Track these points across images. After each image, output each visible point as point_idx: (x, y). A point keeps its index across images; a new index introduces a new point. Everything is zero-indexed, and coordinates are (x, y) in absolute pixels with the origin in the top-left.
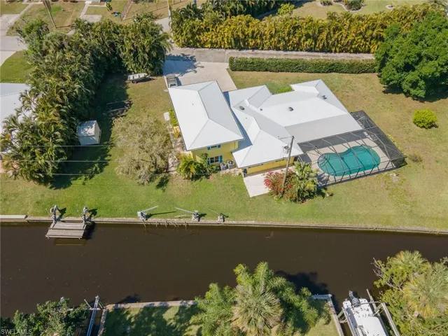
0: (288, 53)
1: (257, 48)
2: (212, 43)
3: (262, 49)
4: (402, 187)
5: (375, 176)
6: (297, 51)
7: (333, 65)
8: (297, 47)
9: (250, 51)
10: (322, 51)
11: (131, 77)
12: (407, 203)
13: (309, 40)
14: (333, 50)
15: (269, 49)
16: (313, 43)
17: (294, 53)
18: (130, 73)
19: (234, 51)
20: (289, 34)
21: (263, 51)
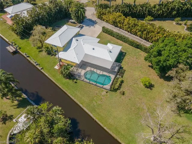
0: (132, 35)
1: (121, 28)
2: (106, 21)
3: (123, 29)
4: (102, 97)
5: (99, 87)
6: (136, 35)
7: (138, 45)
8: (136, 34)
9: (118, 29)
10: (145, 39)
11: (71, 21)
12: (96, 103)
13: (140, 32)
14: (150, 41)
15: (126, 30)
16: (141, 34)
17: (134, 36)
18: (72, 19)
19: (113, 26)
20: (132, 26)
21: (122, 30)
